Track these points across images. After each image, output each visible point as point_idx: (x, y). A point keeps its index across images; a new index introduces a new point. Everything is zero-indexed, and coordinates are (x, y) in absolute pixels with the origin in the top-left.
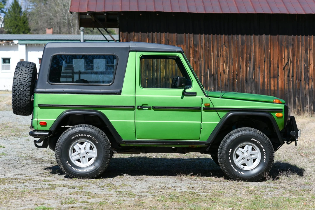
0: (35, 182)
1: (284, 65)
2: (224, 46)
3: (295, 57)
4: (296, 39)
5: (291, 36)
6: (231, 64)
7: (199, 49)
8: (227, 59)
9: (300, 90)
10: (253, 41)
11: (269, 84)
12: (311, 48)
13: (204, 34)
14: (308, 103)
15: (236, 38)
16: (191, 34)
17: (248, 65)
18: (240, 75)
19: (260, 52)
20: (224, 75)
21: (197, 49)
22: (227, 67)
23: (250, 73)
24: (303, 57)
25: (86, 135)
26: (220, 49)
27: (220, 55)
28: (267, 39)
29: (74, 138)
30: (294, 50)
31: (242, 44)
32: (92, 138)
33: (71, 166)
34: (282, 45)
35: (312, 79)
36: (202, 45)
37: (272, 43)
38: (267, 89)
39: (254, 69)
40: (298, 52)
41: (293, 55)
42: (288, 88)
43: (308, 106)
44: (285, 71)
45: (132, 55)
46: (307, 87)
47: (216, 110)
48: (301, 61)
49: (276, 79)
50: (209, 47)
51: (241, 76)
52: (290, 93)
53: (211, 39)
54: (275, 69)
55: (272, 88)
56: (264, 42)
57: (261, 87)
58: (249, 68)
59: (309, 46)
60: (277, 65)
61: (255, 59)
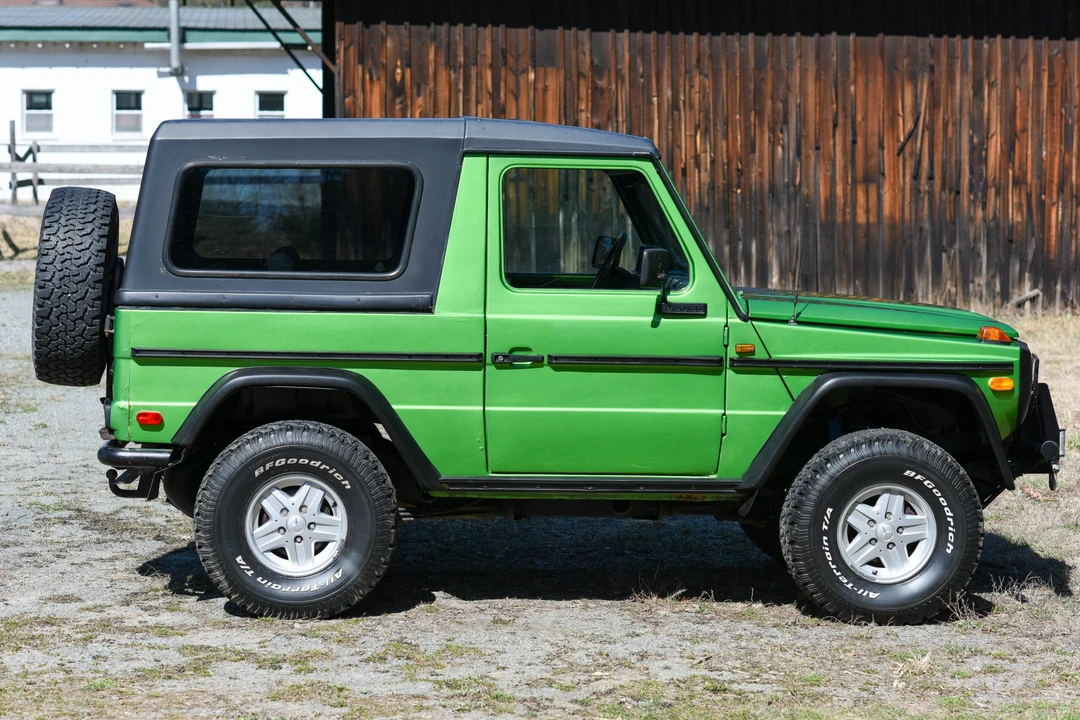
0: (127, 635)
1: (902, 139)
2: (695, 72)
3: (939, 113)
4: (943, 48)
5: (927, 40)
6: (719, 135)
7: (609, 83)
8: (707, 116)
9: (954, 223)
10: (795, 55)
11: (849, 203)
12: (993, 79)
13: (626, 32)
14: (980, 270)
15: (737, 44)
16: (583, 29)
17: (779, 139)
18: (749, 174)
19: (820, 95)
20: (697, 174)
21: (602, 83)
22: (705, 144)
23: (786, 165)
24: (966, 110)
25: (307, 461)
26: (681, 82)
27: (681, 103)
28: (845, 48)
29: (262, 471)
30: (935, 85)
31: (760, 65)
32: (331, 472)
33: (252, 572)
34: (896, 69)
35: (995, 185)
36: (619, 67)
37: (860, 64)
38: (844, 223)
39: (798, 153)
40: (951, 92)
41: (934, 104)
42: (916, 219)
43: (982, 280)
44: (904, 159)
45: (472, 167)
46: (980, 214)
47: (776, 368)
48: (958, 124)
49: (873, 188)
50: (646, 76)
51: (753, 175)
52: (921, 235)
53: (653, 48)
54: (869, 153)
55: (861, 218)
56: (835, 58)
57: (821, 213)
58: (783, 148)
59: (988, 74)
60: (876, 139)
61: (802, 119)
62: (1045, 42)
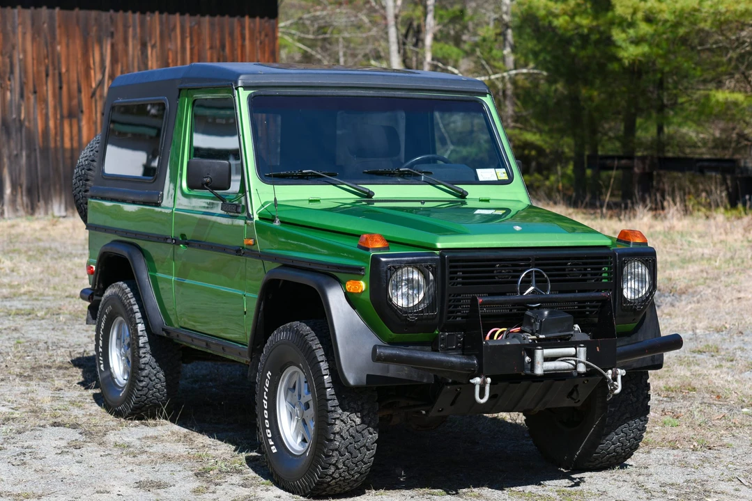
1: (94, 85)
3: (118, 65)
4: (119, 20)
5: (108, 13)
11: (59, 133)
12: (154, 42)
17: (8, 86)
19: (36, 52)
23: (13, 105)
24: (136, 65)
28: (52, 18)
30: (115, 47)
34: (88, 34)
37: (63, 30)
38: (56, 147)
39: (22, 96)
40: (126, 52)
41: (114, 61)
44: (96, 101)
54: (71, 95)
55: (67, 145)
56: (46, 25)
57: (39, 140)
58: (11, 92)
59: (150, 40)
60: (75, 86)
61: (24, 71)
62: (187, 16)
